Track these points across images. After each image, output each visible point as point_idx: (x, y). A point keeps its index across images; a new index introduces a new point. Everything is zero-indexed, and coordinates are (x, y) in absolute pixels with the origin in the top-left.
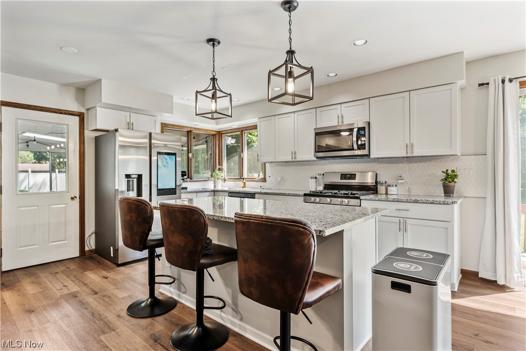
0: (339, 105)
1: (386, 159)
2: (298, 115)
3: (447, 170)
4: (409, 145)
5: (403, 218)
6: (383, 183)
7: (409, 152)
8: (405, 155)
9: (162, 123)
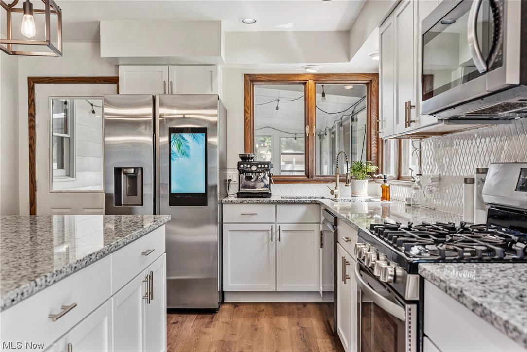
9: (245, 75)
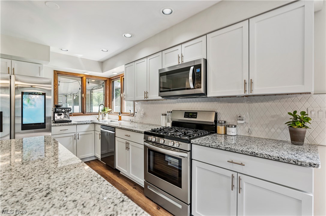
0: (180, 46)
1: (226, 98)
2: (150, 59)
3: (295, 112)
4: (248, 83)
5: (238, 173)
6: (222, 123)
7: (248, 90)
8: (242, 93)
9: (54, 71)
